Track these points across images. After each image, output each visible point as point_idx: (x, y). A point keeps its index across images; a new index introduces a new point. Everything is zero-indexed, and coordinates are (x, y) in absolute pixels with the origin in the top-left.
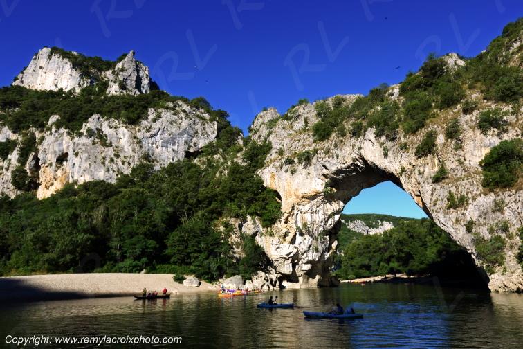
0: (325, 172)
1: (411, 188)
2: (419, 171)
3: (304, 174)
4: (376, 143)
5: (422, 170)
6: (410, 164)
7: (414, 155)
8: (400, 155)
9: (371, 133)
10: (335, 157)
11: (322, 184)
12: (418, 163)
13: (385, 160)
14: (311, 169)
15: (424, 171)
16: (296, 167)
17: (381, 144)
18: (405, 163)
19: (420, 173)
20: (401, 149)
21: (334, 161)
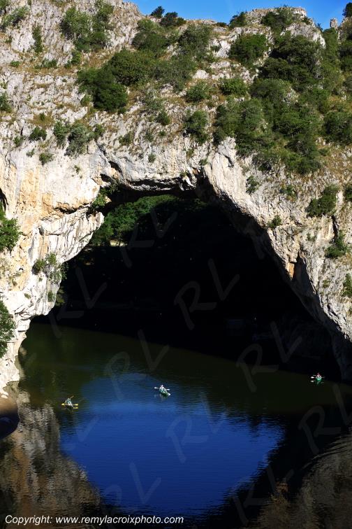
0: (111, 172)
1: (287, 252)
2: (308, 235)
3: (66, 166)
4: (236, 165)
5: (312, 235)
6: (292, 218)
7: (303, 209)
8: (277, 200)
9: (229, 146)
10: (146, 158)
11: (94, 190)
12: (307, 222)
13: (248, 195)
14: (83, 160)
15: (315, 237)
16: (52, 151)
17: (245, 170)
18: (284, 215)
19: (309, 239)
20: (281, 192)
21: (143, 164)
